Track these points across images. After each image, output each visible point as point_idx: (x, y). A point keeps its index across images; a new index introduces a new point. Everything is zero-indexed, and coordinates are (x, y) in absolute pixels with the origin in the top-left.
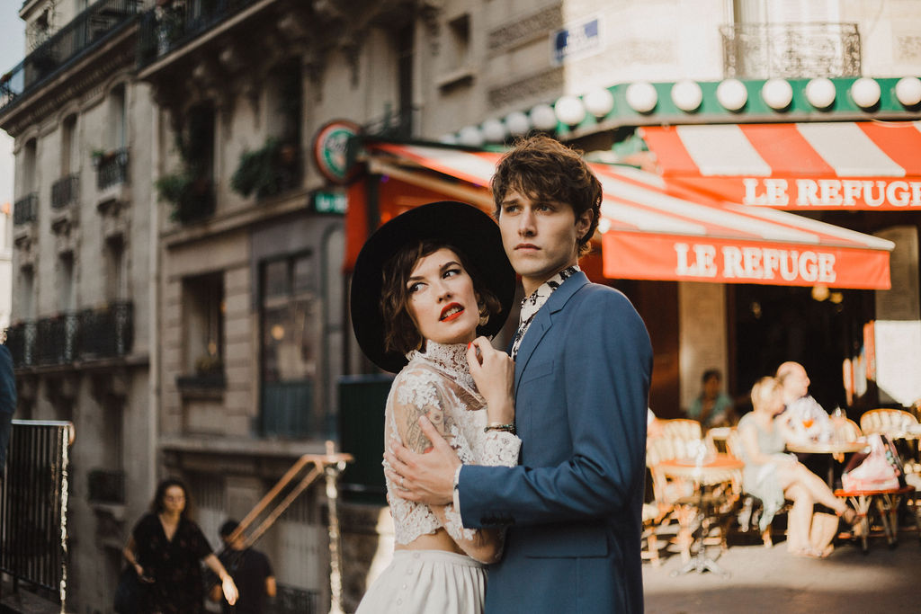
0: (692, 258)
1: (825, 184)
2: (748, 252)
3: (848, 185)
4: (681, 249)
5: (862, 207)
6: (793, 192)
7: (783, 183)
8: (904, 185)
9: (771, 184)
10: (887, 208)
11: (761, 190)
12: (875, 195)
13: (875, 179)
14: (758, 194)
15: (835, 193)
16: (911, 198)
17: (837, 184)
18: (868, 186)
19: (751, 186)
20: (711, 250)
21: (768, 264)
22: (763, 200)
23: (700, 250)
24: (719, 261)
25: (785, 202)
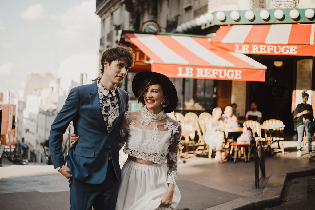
0: (184, 71)
1: (261, 46)
2: (206, 70)
3: (269, 47)
4: (180, 69)
5: (273, 54)
6: (250, 49)
7: (248, 46)
8: (287, 47)
9: (244, 46)
10: (281, 54)
11: (240, 48)
12: (278, 50)
13: (278, 45)
14: (239, 50)
15: (264, 49)
16: (289, 52)
17: (265, 46)
18: (275, 47)
19: (237, 46)
20: (192, 69)
21: (214, 73)
22: (241, 51)
23: (187, 69)
24: (195, 72)
25: (248, 52)
